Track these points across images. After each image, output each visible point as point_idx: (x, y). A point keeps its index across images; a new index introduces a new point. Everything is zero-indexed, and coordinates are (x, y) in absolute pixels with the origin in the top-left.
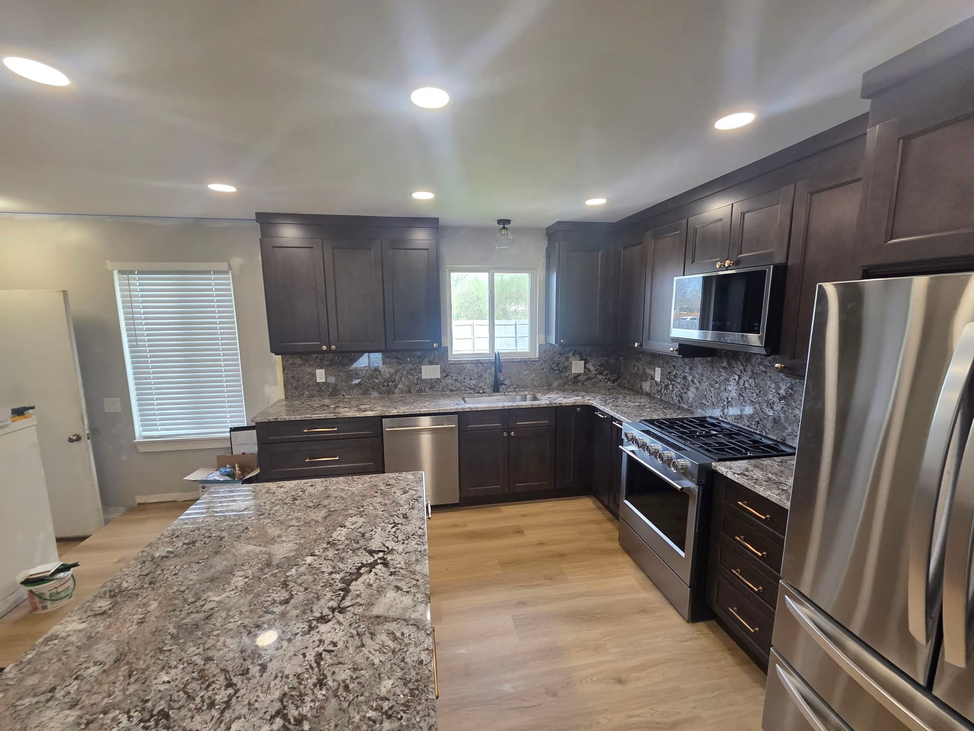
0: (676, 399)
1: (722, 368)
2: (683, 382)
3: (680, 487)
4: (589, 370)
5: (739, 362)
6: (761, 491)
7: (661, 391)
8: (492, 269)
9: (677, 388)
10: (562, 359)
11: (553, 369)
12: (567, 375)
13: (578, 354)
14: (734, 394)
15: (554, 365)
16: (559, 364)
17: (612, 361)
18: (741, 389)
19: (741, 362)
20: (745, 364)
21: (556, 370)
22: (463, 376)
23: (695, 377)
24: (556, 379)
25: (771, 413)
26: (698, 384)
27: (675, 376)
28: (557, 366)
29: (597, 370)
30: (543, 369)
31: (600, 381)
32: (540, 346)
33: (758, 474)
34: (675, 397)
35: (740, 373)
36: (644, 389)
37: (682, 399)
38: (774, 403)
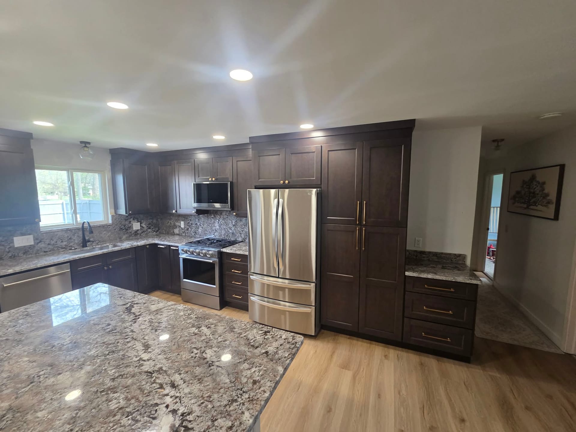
0: (193, 234)
1: (212, 218)
2: (196, 226)
3: (212, 261)
4: (143, 227)
5: (218, 215)
6: (238, 252)
7: (185, 232)
8: (71, 170)
9: (193, 229)
10: (127, 223)
11: (122, 229)
12: (131, 231)
13: (136, 219)
14: (218, 227)
15: (122, 227)
16: (125, 225)
17: (155, 221)
18: (220, 225)
19: (219, 215)
20: (220, 216)
21: (124, 229)
22: (55, 240)
23: (201, 223)
24: (124, 234)
25: (231, 231)
26: (202, 226)
27: (192, 224)
28: (124, 227)
29: (147, 227)
30: (115, 229)
31: (150, 232)
32: (113, 216)
33: (235, 249)
34: (192, 233)
35: (219, 219)
36: (175, 233)
37: (196, 234)
38: (231, 228)
